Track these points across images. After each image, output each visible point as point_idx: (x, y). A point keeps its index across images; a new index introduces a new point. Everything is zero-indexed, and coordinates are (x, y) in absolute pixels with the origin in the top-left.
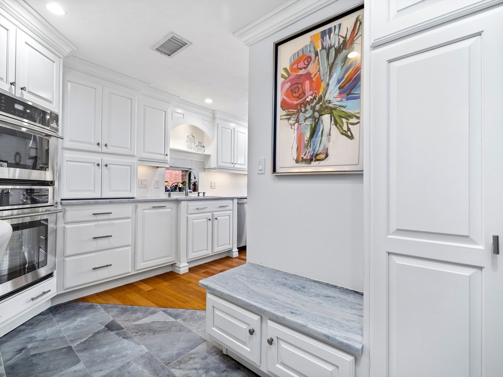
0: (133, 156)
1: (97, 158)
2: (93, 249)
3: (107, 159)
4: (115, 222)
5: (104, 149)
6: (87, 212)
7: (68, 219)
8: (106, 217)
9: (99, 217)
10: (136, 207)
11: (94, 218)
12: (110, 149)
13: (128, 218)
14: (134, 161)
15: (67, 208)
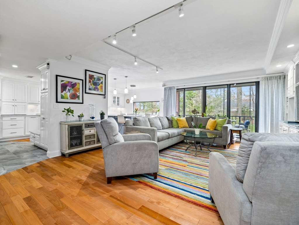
0: (26, 103)
1: (13, 104)
2: (11, 128)
3: (16, 104)
4: (18, 121)
5: (15, 101)
6: (9, 118)
7: (3, 120)
8: (15, 120)
9: (13, 120)
10: (25, 117)
11: (11, 120)
12: (17, 101)
13: (23, 120)
14: (26, 104)
15: (3, 117)
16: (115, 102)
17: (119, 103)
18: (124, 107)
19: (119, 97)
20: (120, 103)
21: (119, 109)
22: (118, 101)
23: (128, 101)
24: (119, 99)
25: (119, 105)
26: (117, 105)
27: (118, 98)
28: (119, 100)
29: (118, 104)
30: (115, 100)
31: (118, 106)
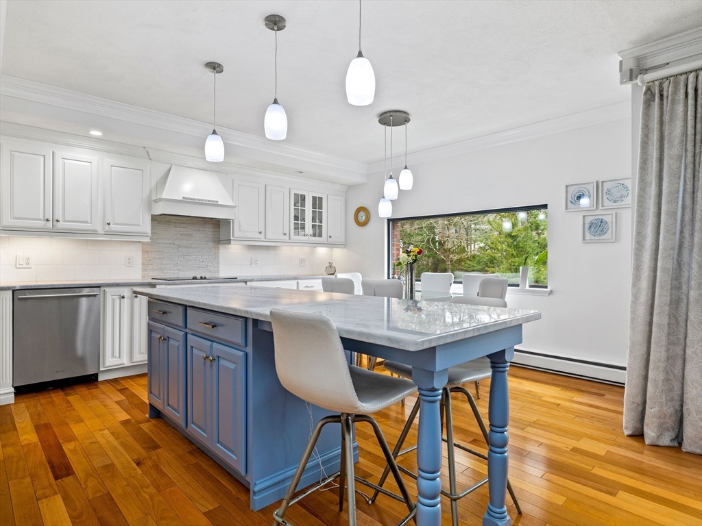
16: (304, 219)
17: (320, 227)
18: (344, 245)
19: (321, 199)
20: (324, 224)
21: (322, 251)
22: (317, 217)
23: (363, 216)
24: (320, 208)
25: (320, 235)
26: (314, 235)
27: (317, 202)
28: (321, 213)
29: (318, 231)
30: (303, 211)
31: (317, 239)
